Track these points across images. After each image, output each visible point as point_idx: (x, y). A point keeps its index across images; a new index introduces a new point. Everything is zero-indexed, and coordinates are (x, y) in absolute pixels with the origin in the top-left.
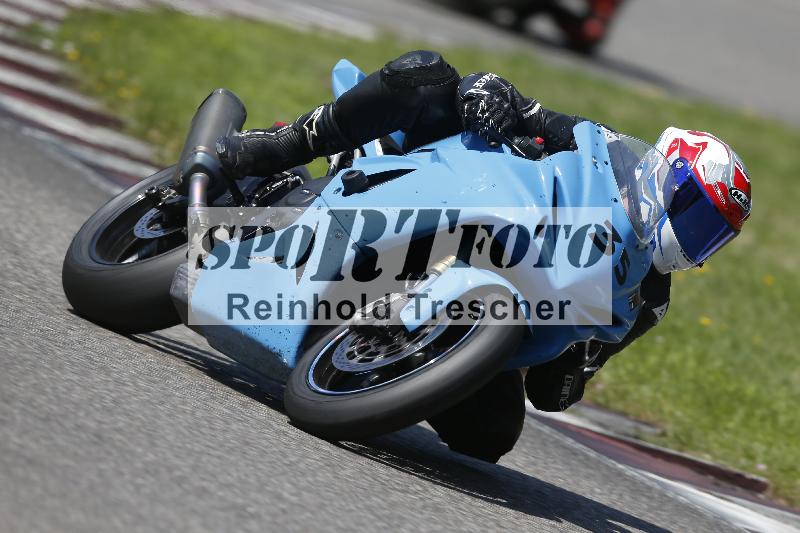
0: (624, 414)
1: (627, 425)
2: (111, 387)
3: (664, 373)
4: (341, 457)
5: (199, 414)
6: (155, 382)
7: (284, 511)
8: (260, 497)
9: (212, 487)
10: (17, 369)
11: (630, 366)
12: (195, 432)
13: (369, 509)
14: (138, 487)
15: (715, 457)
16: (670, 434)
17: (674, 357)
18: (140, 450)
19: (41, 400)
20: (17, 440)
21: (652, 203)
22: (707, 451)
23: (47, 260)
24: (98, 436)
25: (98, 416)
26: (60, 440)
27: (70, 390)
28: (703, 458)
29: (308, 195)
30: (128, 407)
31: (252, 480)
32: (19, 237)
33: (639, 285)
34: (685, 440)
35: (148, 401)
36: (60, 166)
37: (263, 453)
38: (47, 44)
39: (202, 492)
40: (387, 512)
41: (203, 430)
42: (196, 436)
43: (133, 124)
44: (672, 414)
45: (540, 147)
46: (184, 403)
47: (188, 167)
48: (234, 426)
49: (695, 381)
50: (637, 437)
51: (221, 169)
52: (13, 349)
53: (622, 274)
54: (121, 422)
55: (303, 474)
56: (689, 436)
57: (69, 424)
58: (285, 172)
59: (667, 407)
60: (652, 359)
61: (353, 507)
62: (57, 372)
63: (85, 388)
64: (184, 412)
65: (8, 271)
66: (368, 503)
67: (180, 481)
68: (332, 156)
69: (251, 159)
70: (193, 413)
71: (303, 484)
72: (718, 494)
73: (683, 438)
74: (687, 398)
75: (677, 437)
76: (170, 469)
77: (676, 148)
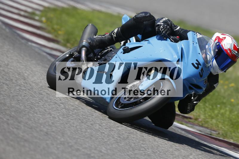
0: (207, 128)
1: (208, 131)
2: (51, 119)
3: (220, 116)
4: (120, 140)
5: (78, 127)
6: (65, 118)
7: (102, 156)
8: (95, 151)
9: (81, 148)
10: (23, 113)
11: (209, 114)
12: (77, 132)
13: (128, 155)
14: (58, 148)
15: (234, 140)
16: (221, 134)
17: (222, 111)
18: (59, 137)
19: (30, 122)
20: (22, 134)
21: (210, 55)
22: (232, 138)
23: (34, 81)
24: (47, 133)
25: (47, 127)
26: (35, 134)
27: (39, 120)
28: (231, 141)
29: (114, 54)
30: (56, 125)
31: (93, 146)
32: (26, 74)
33: (206, 78)
34: (225, 136)
35: (62, 123)
36: (39, 54)
37: (97, 139)
38: (37, 18)
39: (78, 150)
40: (133, 156)
41: (79, 132)
42: (77, 133)
43: (62, 41)
44: (221, 128)
45: (178, 39)
46: (73, 124)
47: (81, 46)
48: (88, 131)
49: (228, 118)
50: (211, 135)
51: (89, 47)
52: (22, 108)
53: (201, 74)
54: (54, 129)
55: (109, 145)
56: (226, 135)
57: (38, 130)
58: (108, 47)
59: (220, 126)
60: (216, 112)
61: (123, 154)
62: (36, 114)
63: (43, 119)
64: (73, 126)
65: (22, 84)
66: (128, 153)
67: (71, 146)
68: (121, 42)
69: (98, 44)
70: (76, 127)
71: (108, 148)
72: (234, 151)
73: (225, 135)
74: (226, 123)
75: (223, 135)
76: (68, 143)
77: (217, 39)
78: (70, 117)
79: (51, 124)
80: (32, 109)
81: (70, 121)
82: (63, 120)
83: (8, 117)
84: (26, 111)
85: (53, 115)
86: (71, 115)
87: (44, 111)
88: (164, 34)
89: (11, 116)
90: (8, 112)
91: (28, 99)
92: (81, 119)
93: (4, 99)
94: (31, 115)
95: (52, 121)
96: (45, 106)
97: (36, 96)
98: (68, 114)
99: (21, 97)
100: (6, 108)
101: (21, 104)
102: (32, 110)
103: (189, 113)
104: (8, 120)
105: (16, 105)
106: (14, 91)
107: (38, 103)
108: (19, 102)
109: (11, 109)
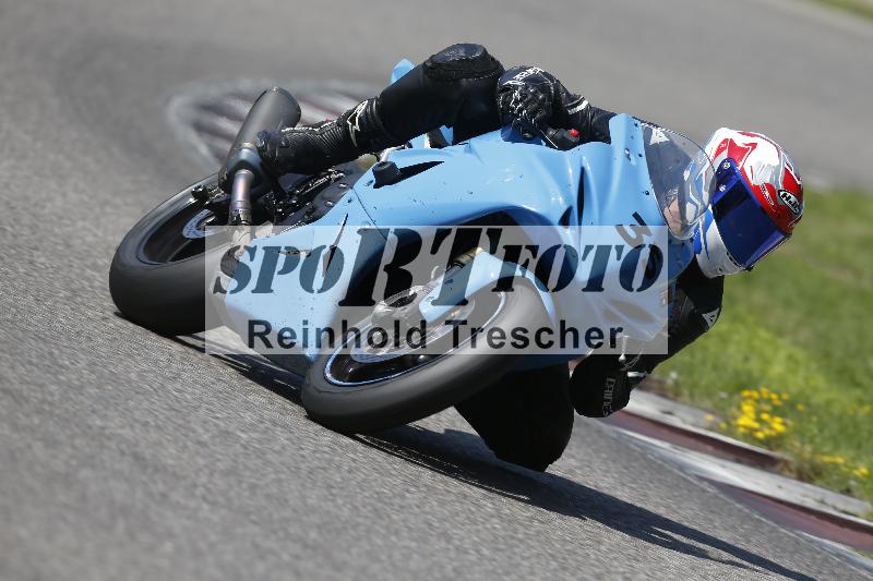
29: (344, 188)
45: (573, 139)
47: (233, 164)
77: (725, 148)
78: (517, 550)
79: (452, 575)
80: (381, 517)
81: (519, 564)
82: (494, 560)
83: (296, 549)
84: (358, 524)
85: (458, 543)
86: (521, 541)
87: (424, 526)
88: (524, 119)
89: (306, 546)
90: (294, 529)
91: (364, 480)
92: (559, 555)
93: (279, 481)
94: (379, 542)
95: (455, 564)
96: (427, 509)
97: (394, 472)
98: (513, 538)
99: (339, 472)
100: (288, 514)
101: (340, 501)
102: (384, 523)
103: (610, 413)
104: (297, 557)
105: (323, 504)
106: (314, 452)
107: (403, 497)
108: (334, 491)
109: (305, 518)
